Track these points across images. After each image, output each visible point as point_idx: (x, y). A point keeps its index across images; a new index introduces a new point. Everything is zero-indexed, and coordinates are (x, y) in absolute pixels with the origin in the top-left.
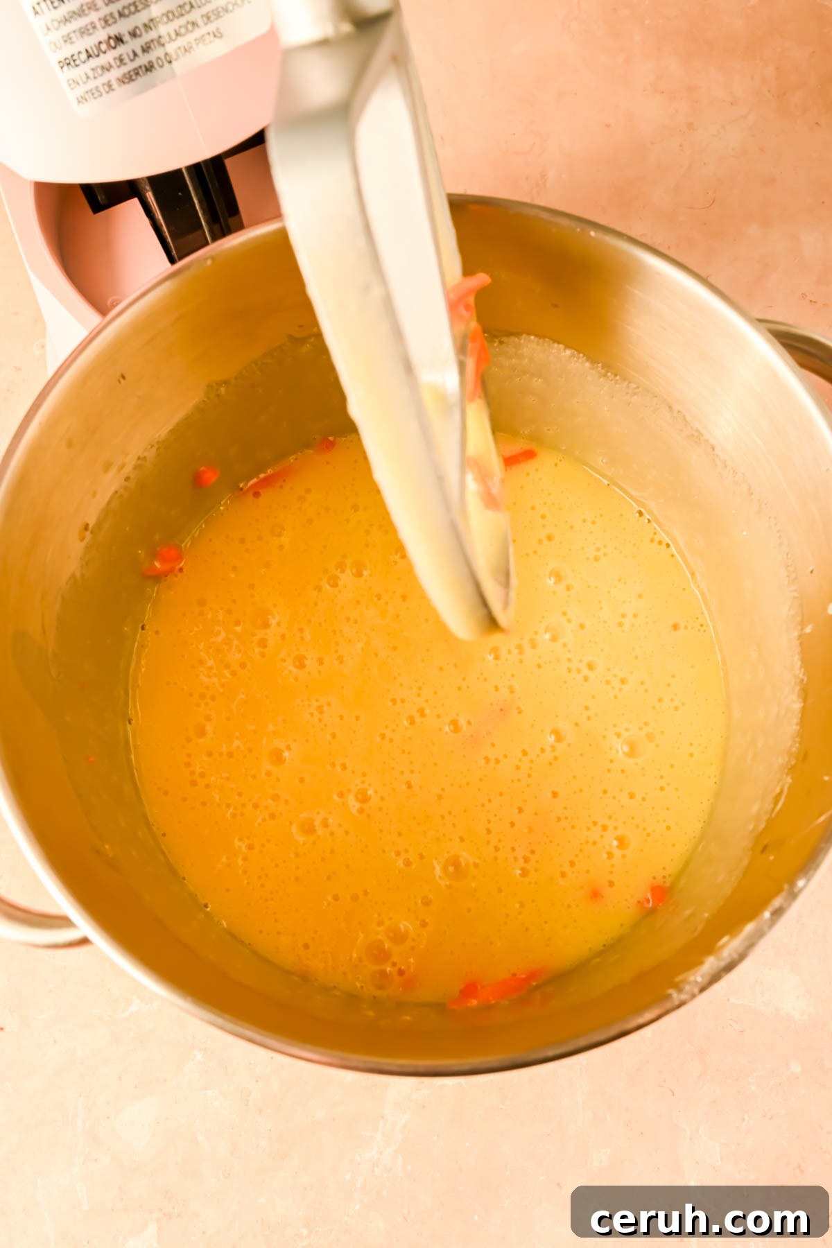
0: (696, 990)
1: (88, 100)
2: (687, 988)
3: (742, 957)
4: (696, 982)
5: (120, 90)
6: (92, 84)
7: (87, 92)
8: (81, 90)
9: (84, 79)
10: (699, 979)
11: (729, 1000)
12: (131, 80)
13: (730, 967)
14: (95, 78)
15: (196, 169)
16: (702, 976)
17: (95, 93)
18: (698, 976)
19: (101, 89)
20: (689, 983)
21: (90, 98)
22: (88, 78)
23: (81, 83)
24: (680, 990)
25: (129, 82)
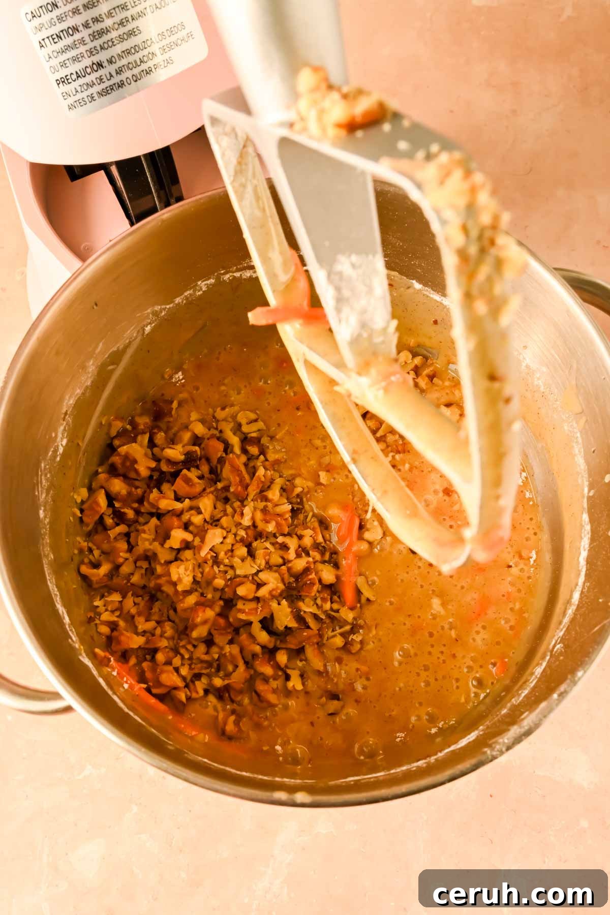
0: (504, 749)
1: (76, 106)
2: (498, 747)
3: (537, 726)
4: (504, 743)
5: (99, 101)
6: (79, 96)
7: (76, 102)
8: (71, 100)
9: (74, 93)
10: (506, 741)
11: (534, 772)
12: (107, 93)
13: (528, 733)
14: (82, 92)
15: (151, 156)
16: (508, 739)
17: (81, 103)
18: (506, 739)
19: (86, 99)
20: (499, 744)
21: (78, 106)
22: (77, 91)
23: (71, 95)
24: (492, 748)
25: (106, 95)
